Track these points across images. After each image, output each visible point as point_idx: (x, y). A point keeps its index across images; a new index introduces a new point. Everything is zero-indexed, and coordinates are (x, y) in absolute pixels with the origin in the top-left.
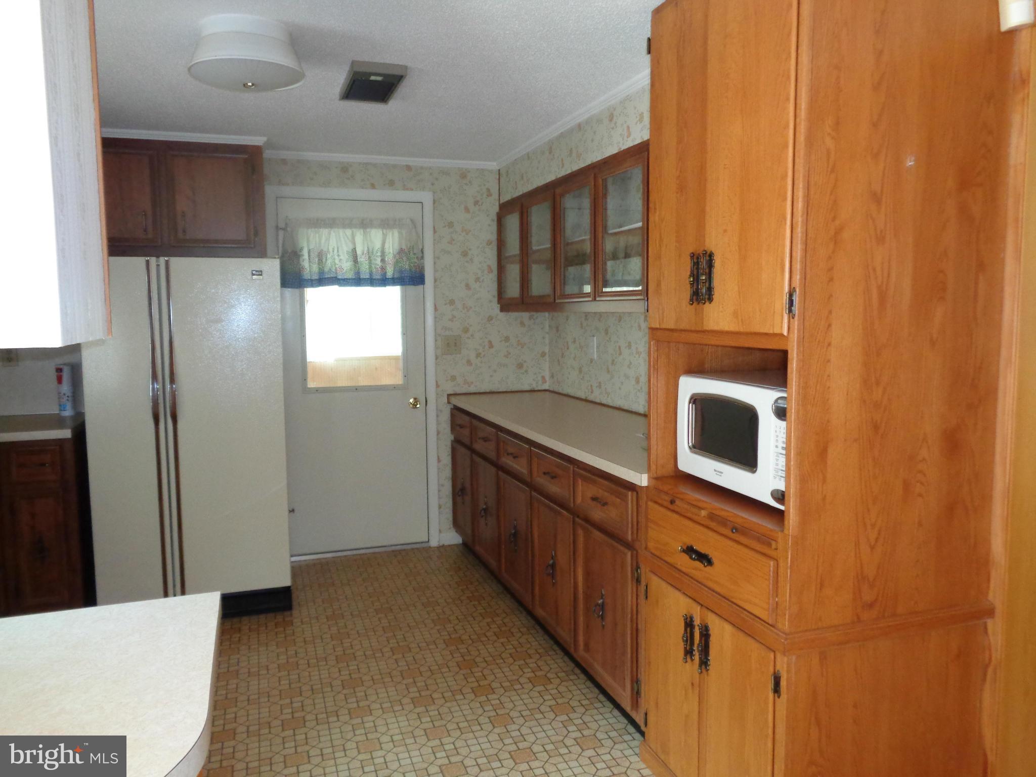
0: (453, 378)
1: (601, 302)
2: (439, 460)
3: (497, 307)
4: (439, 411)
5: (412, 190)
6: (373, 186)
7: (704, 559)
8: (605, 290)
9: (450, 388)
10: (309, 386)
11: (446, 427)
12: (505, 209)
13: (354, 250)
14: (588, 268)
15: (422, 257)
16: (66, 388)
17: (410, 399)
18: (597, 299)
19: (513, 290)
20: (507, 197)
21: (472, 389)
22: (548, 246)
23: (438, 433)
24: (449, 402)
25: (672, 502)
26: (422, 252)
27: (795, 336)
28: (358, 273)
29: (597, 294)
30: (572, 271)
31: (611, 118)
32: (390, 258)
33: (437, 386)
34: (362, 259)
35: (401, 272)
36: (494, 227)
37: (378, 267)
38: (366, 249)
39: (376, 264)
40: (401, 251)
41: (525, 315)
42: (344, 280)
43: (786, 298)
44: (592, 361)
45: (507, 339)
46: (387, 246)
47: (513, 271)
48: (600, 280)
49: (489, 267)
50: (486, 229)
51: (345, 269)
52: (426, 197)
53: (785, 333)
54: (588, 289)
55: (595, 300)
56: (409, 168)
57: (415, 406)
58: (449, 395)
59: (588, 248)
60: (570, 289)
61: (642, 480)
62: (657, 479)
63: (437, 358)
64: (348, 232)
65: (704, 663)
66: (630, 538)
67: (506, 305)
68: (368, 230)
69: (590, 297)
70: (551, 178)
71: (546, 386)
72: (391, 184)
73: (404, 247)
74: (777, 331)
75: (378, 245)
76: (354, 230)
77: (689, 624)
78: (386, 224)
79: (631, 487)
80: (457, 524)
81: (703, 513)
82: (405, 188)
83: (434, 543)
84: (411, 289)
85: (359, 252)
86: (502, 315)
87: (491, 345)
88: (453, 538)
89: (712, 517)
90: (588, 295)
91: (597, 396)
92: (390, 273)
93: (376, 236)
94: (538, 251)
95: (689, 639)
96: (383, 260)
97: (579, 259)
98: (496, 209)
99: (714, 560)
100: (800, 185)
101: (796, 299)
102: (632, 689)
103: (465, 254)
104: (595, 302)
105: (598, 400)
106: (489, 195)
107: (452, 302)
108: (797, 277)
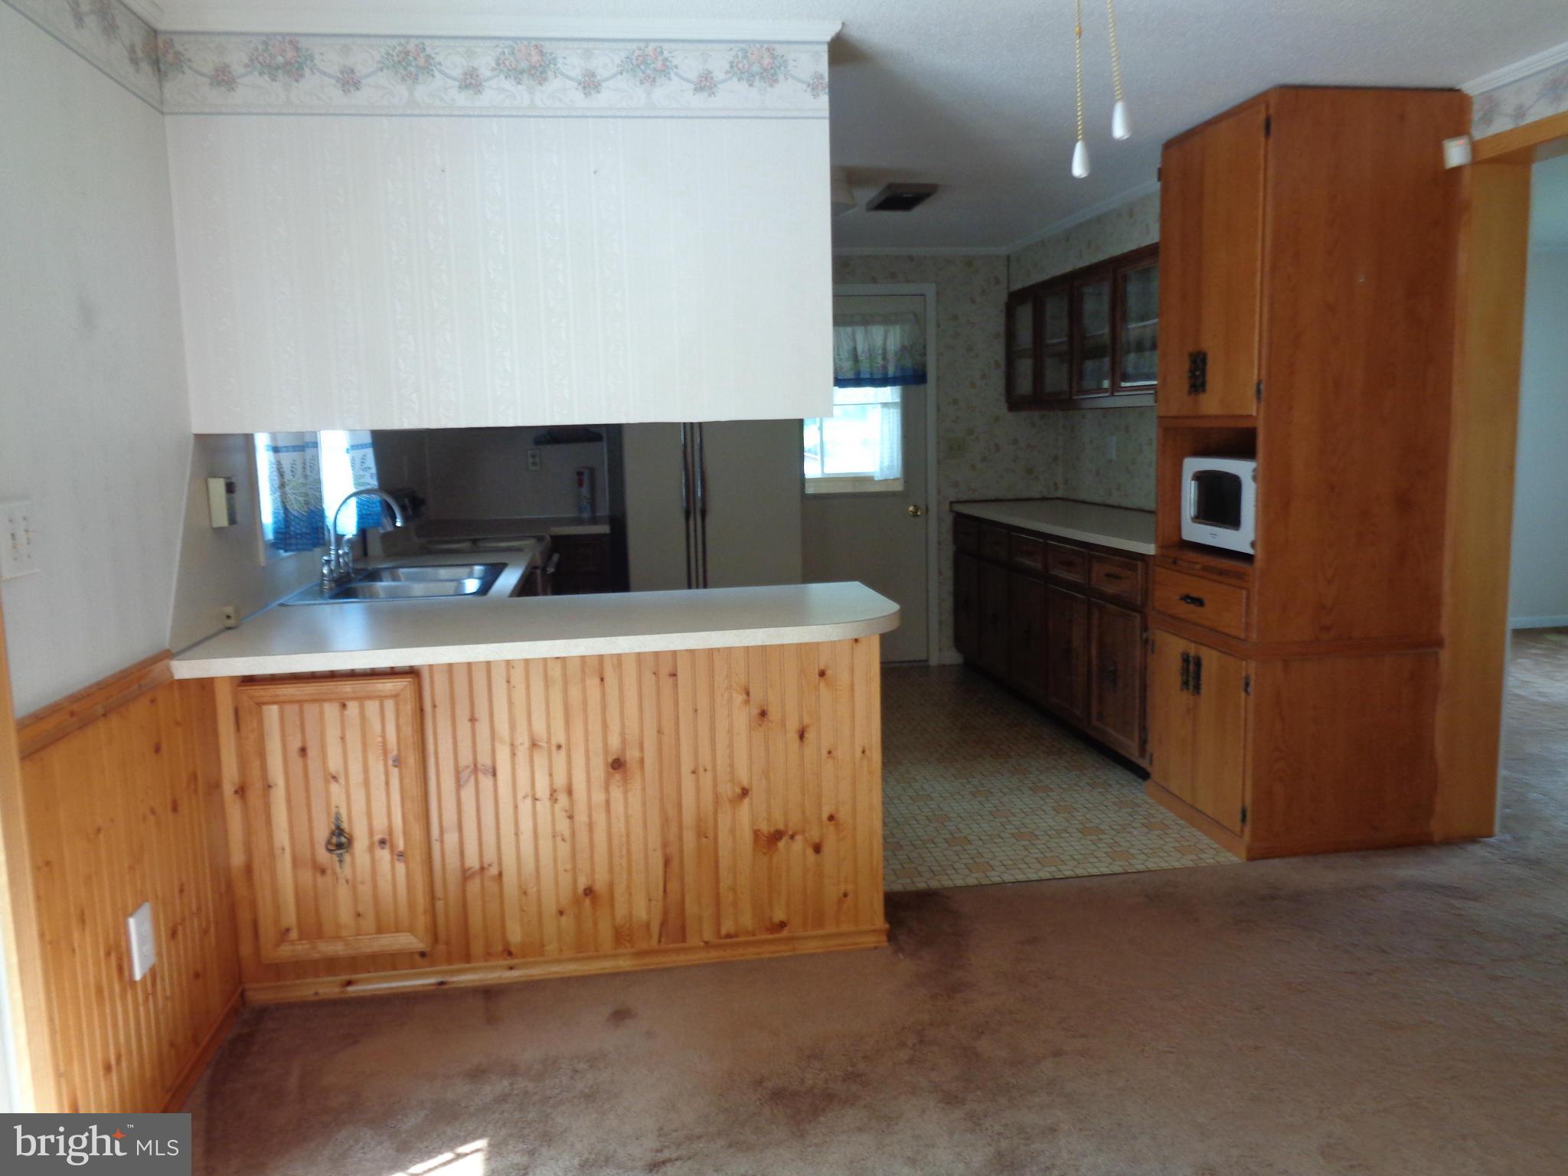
0: (956, 484)
1: (1118, 398)
2: (940, 574)
3: (1004, 406)
4: (940, 520)
5: (914, 282)
6: (874, 280)
7: (1199, 602)
8: (1124, 384)
9: (952, 494)
10: (806, 492)
11: (948, 538)
12: (1016, 299)
13: (855, 349)
14: (1107, 361)
15: (925, 355)
16: (585, 491)
17: (909, 507)
18: (1116, 394)
19: (1025, 386)
20: (1017, 286)
21: (976, 496)
22: (1065, 339)
23: (939, 543)
24: (951, 511)
25: (1175, 563)
26: (925, 347)
27: (1261, 416)
28: (858, 373)
29: (1115, 388)
30: (1089, 365)
31: (1131, 214)
32: (891, 355)
33: (939, 492)
34: (862, 357)
35: (903, 369)
36: (1002, 319)
37: (879, 365)
38: (867, 347)
39: (877, 363)
40: (903, 349)
41: (1036, 415)
42: (845, 380)
43: (1254, 389)
44: (1110, 461)
45: (1015, 441)
46: (888, 343)
47: (1025, 366)
48: (1119, 374)
49: (996, 362)
50: (995, 321)
51: (845, 368)
52: (930, 289)
53: (1254, 414)
54: (1106, 384)
55: (1112, 395)
56: (911, 258)
57: (915, 514)
58: (951, 503)
59: (1107, 339)
60: (1089, 383)
61: (1149, 549)
62: (1163, 546)
63: (939, 462)
64: (849, 329)
65: (1197, 688)
66: (1139, 603)
67: (1015, 403)
68: (869, 327)
69: (1106, 392)
70: (1068, 268)
71: (1059, 494)
72: (893, 276)
73: (907, 344)
74: (1249, 413)
75: (879, 342)
76: (854, 327)
77: (1186, 659)
78: (887, 320)
79: (1142, 557)
80: (959, 642)
81: (1198, 567)
82: (908, 281)
83: (934, 661)
84: (913, 388)
85: (859, 349)
86: (1010, 416)
87: (997, 448)
88: (952, 657)
89: (1205, 568)
90: (1106, 390)
91: (1115, 499)
92: (891, 372)
93: (877, 333)
94: (1053, 345)
95: (1185, 671)
96: (884, 358)
97: (1097, 352)
98: (1003, 298)
99: (1206, 602)
100: (1266, 301)
101: (1262, 387)
102: (1140, 738)
103: (970, 349)
104: (1113, 398)
105: (1116, 504)
106: (997, 282)
107: (955, 402)
108: (1264, 372)
